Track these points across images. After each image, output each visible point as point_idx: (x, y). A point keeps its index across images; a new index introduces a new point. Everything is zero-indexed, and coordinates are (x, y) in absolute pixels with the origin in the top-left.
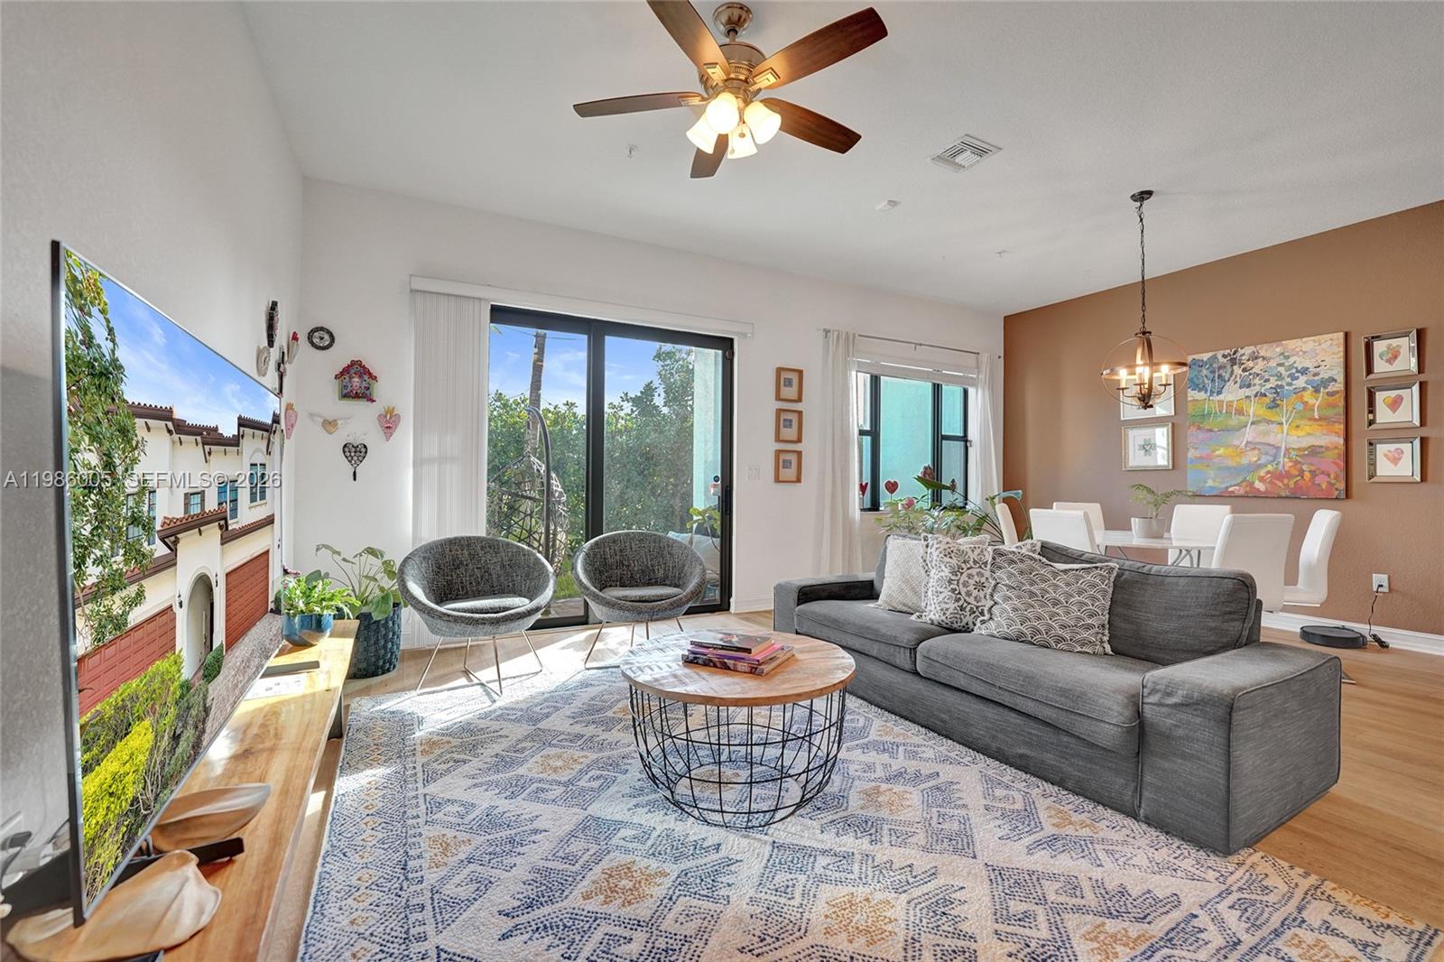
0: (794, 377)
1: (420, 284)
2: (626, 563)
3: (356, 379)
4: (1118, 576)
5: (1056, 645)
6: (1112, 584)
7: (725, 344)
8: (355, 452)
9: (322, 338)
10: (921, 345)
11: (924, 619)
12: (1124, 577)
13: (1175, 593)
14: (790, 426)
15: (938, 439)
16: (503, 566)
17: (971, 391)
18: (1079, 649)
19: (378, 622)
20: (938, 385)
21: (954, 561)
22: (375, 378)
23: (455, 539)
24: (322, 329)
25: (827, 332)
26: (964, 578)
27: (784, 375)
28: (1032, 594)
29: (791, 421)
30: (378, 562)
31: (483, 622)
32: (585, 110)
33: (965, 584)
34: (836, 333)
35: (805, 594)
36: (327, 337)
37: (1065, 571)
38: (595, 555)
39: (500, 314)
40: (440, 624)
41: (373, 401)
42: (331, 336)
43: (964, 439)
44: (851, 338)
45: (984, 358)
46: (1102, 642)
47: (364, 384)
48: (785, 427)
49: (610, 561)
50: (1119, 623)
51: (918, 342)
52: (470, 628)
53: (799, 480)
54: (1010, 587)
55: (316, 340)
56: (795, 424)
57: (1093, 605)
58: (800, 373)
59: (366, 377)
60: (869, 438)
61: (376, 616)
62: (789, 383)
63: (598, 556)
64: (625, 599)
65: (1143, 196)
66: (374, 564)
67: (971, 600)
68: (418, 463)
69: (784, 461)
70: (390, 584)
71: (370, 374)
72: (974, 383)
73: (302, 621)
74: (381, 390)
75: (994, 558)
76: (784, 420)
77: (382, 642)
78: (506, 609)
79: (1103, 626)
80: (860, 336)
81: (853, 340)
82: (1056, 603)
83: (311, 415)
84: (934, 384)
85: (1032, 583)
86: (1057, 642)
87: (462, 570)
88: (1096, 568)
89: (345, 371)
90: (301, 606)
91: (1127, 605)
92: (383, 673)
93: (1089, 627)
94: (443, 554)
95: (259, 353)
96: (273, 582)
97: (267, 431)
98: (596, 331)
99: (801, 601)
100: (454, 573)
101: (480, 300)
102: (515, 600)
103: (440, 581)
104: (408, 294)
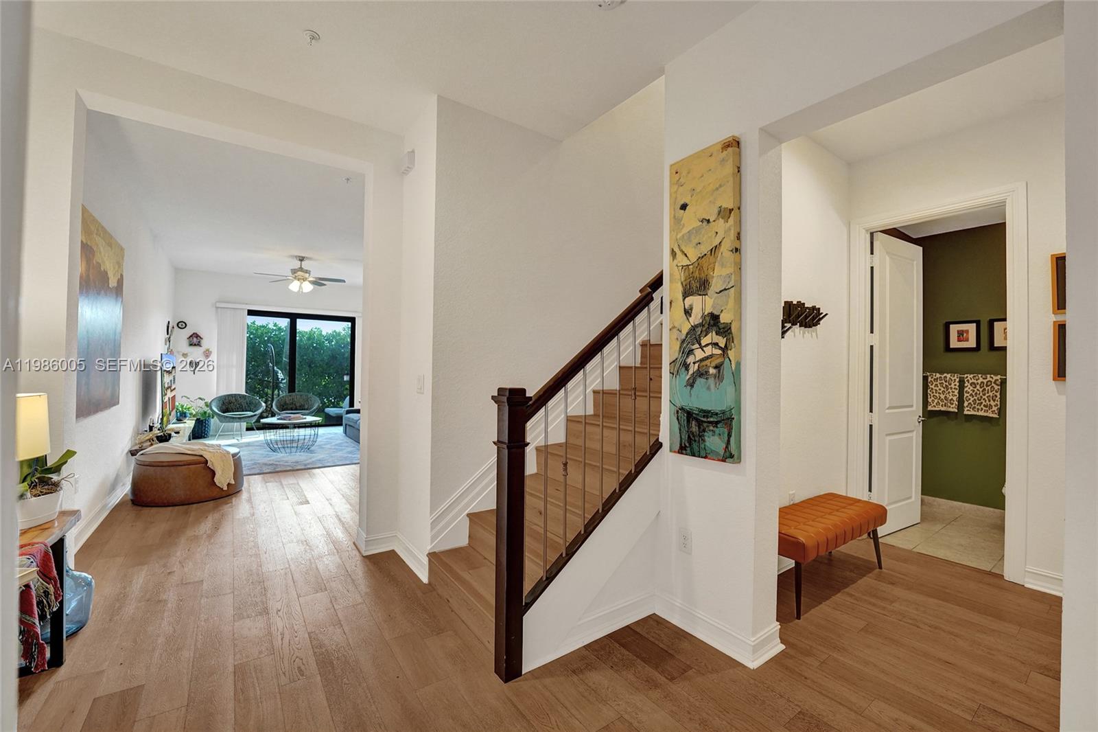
1: (218, 305)
2: (294, 404)
7: (352, 320)
9: (183, 325)
16: (246, 403)
19: (202, 421)
22: (202, 339)
23: (230, 394)
24: (182, 321)
31: (236, 418)
39: (252, 313)
40: (222, 418)
41: (201, 346)
42: (186, 324)
47: (198, 341)
49: (287, 402)
52: (232, 420)
55: (180, 326)
61: (202, 419)
63: (283, 401)
66: (202, 403)
70: (206, 409)
71: (200, 337)
73: (180, 414)
74: (203, 342)
77: (204, 428)
83: (179, 352)
87: (232, 403)
89: (191, 336)
90: (181, 409)
92: (204, 438)
94: (225, 399)
98: (293, 317)
99: (347, 414)
100: (229, 405)
101: (243, 309)
102: (248, 413)
103: (224, 407)
104: (214, 309)
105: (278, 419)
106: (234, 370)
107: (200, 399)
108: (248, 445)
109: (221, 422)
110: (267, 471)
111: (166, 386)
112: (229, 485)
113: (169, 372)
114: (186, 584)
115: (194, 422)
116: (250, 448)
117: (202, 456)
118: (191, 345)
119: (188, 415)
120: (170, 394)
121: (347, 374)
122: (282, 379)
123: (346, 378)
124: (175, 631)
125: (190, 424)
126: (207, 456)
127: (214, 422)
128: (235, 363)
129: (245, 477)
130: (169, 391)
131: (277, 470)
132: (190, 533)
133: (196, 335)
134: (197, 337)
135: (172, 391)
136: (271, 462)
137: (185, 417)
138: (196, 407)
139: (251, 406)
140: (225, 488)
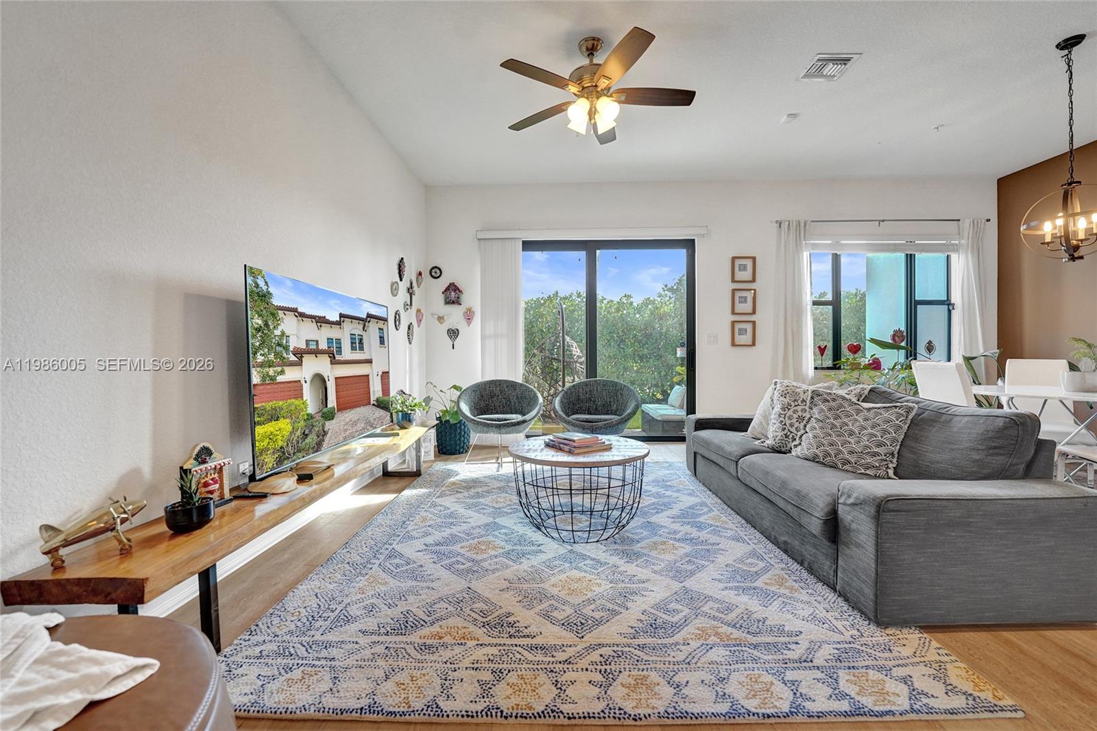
0: (749, 263)
1: (481, 236)
2: (592, 399)
3: (453, 293)
4: (918, 415)
5: (842, 467)
6: (909, 422)
9: (436, 272)
10: (883, 221)
11: (765, 444)
12: (923, 416)
13: (955, 429)
14: (745, 301)
15: (912, 305)
16: (517, 398)
17: (954, 257)
18: (863, 471)
19: (455, 424)
20: (911, 255)
21: (786, 401)
22: (460, 291)
23: (493, 381)
24: (436, 267)
25: (780, 224)
26: (790, 413)
27: (738, 262)
28: (833, 426)
29: (746, 298)
31: (492, 425)
32: (517, 127)
33: (790, 418)
34: (788, 223)
35: (701, 424)
36: (438, 271)
37: (869, 409)
38: (572, 393)
39: (528, 245)
41: (460, 304)
42: (441, 271)
43: (948, 303)
44: (802, 225)
45: (966, 224)
46: (888, 468)
47: (457, 295)
48: (740, 302)
50: (906, 454)
51: (882, 219)
53: (754, 344)
54: (818, 420)
55: (433, 275)
56: (750, 300)
57: (882, 437)
58: (754, 259)
59: (458, 292)
60: (831, 307)
62: (743, 268)
63: (574, 394)
64: (577, 420)
65: (1070, 43)
67: (793, 430)
68: (483, 338)
69: (739, 330)
71: (459, 289)
72: (956, 249)
73: (402, 415)
74: (464, 298)
75: (812, 398)
76: (740, 297)
77: (458, 437)
78: (506, 420)
79: (892, 454)
80: (812, 221)
81: (805, 226)
82: (851, 434)
83: (432, 314)
84: (907, 255)
85: (837, 417)
86: (844, 464)
87: (495, 398)
88: (896, 407)
89: (447, 289)
91: (916, 440)
92: (459, 454)
93: (875, 454)
94: (485, 390)
95: (393, 284)
96: (374, 391)
97: (363, 321)
98: (591, 249)
99: (697, 429)
101: (516, 241)
102: (514, 416)
103: (478, 404)
104: (476, 242)
106: (507, 342)
107: (456, 387)
118: (447, 302)
121: (682, 345)
123: (681, 353)
133: (453, 287)
134: (455, 291)
138: (436, 402)
139: (524, 404)
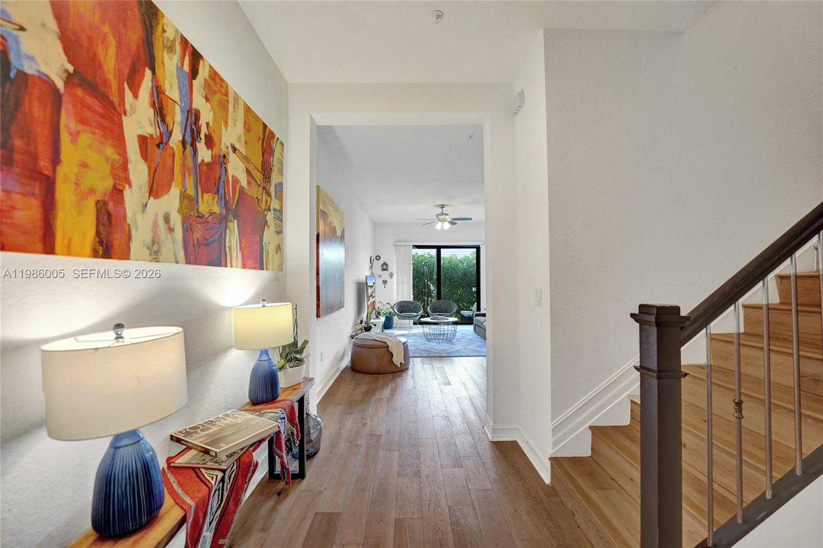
1: (396, 244)
2: (441, 308)
7: (477, 247)
8: (385, 282)
16: (413, 307)
23: (403, 301)
24: (378, 256)
30: (389, 306)
40: (400, 317)
41: (388, 271)
42: (380, 257)
47: (387, 267)
49: (437, 307)
52: (405, 318)
61: (389, 316)
63: (434, 306)
68: (397, 283)
70: (391, 310)
71: (387, 265)
74: (389, 268)
77: (389, 321)
83: (377, 275)
89: (383, 264)
90: (377, 310)
92: (391, 328)
94: (401, 304)
98: (439, 248)
99: (476, 316)
100: (404, 308)
101: (410, 245)
102: (414, 313)
103: (400, 309)
104: (394, 246)
105: (431, 319)
106: (406, 285)
107: (388, 303)
108: (414, 335)
109: (399, 319)
110: (425, 355)
111: (369, 295)
112: (401, 363)
113: (372, 286)
114: (372, 435)
115: (384, 318)
116: (415, 337)
117: (385, 343)
118: (383, 270)
119: (382, 314)
120: (371, 300)
121: (475, 287)
122: (433, 291)
123: (475, 289)
124: (362, 473)
125: (382, 319)
126: (389, 343)
127: (395, 318)
128: (406, 281)
129: (410, 359)
130: (371, 298)
131: (430, 355)
132: (378, 395)
133: (385, 264)
135: (373, 298)
136: (427, 349)
137: (380, 315)
138: (386, 309)
139: (415, 310)
140: (399, 366)
